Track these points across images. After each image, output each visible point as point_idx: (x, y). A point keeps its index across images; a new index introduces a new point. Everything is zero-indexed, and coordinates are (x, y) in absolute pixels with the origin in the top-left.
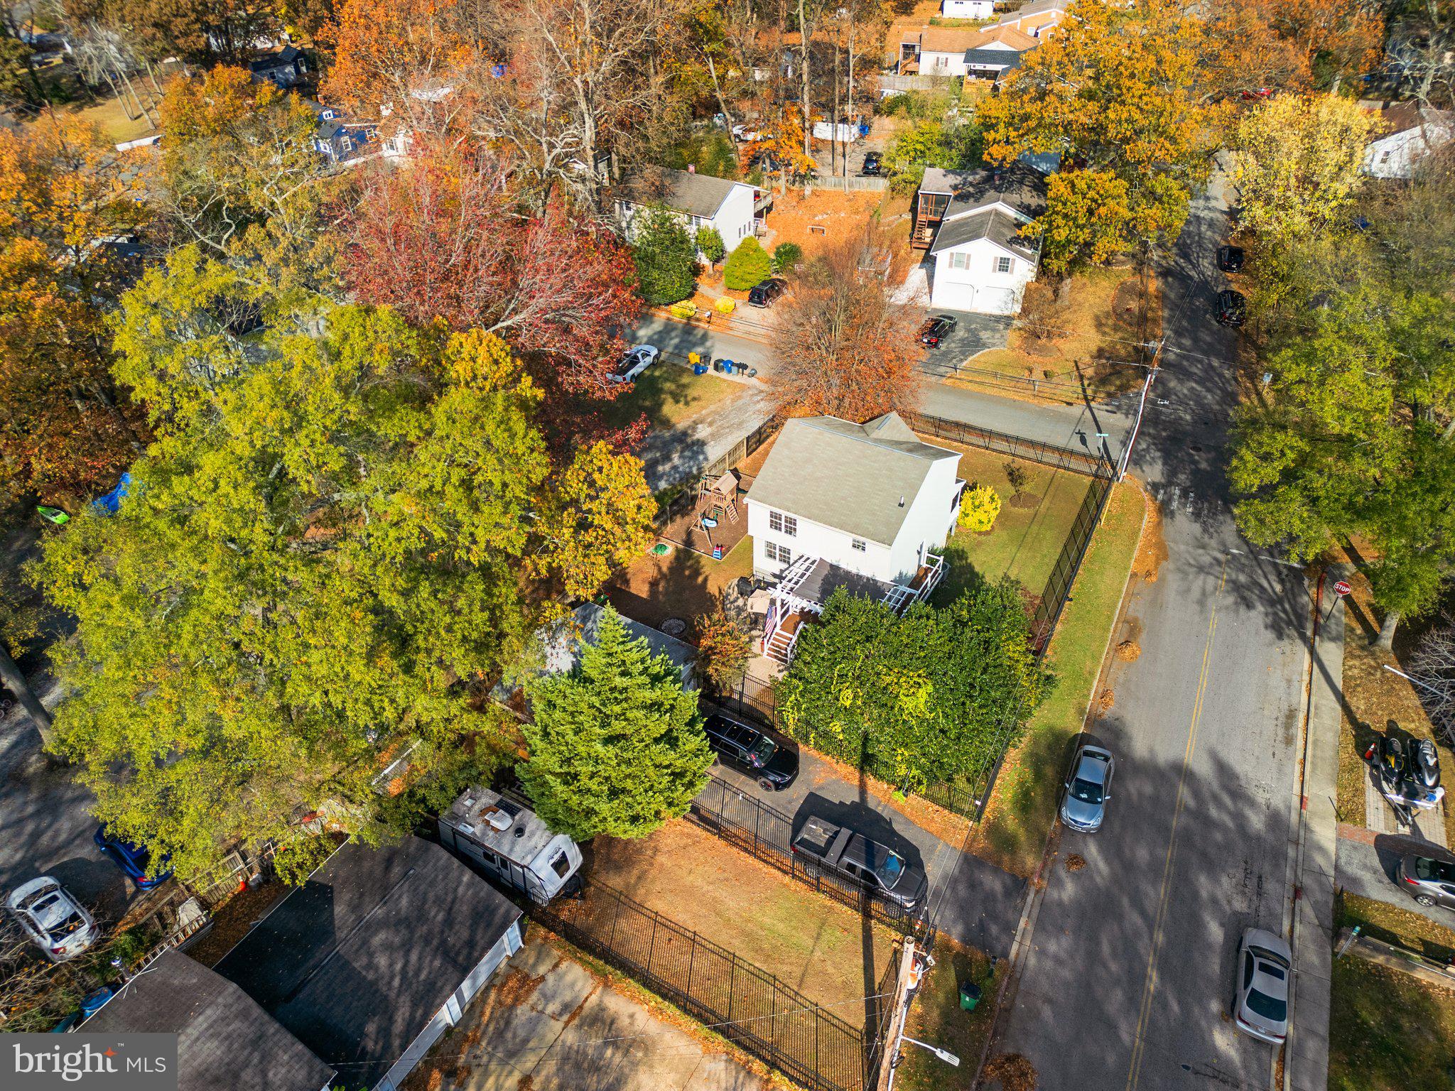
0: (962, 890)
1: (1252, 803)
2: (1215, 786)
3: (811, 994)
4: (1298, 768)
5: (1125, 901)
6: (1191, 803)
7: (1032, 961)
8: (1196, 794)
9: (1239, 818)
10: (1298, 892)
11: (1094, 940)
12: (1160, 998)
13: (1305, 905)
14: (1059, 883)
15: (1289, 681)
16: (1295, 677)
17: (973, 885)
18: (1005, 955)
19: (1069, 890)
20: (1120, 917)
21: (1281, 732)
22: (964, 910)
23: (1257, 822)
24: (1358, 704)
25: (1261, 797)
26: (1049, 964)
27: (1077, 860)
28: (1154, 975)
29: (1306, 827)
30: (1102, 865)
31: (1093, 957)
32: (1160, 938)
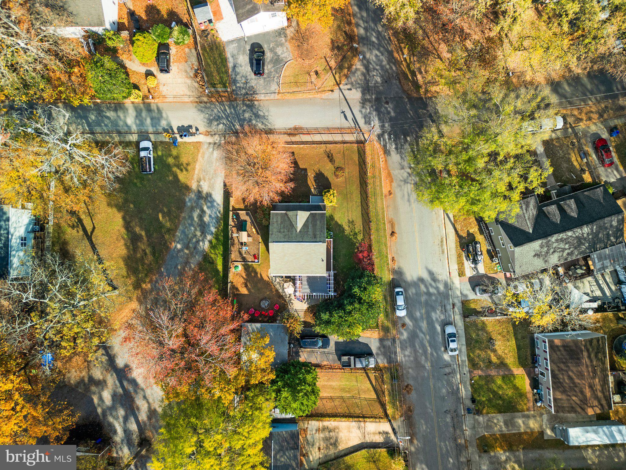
1: (439, 281)
2: (429, 279)
8: (426, 287)
10: (454, 305)
11: (414, 346)
13: (456, 309)
14: (402, 334)
15: (439, 226)
16: (441, 223)
17: (384, 347)
18: (397, 361)
19: (405, 335)
21: (440, 248)
23: (441, 287)
24: (458, 227)
25: (440, 278)
26: (407, 358)
27: (404, 325)
28: (429, 348)
29: (453, 283)
30: (411, 323)
32: (428, 337)
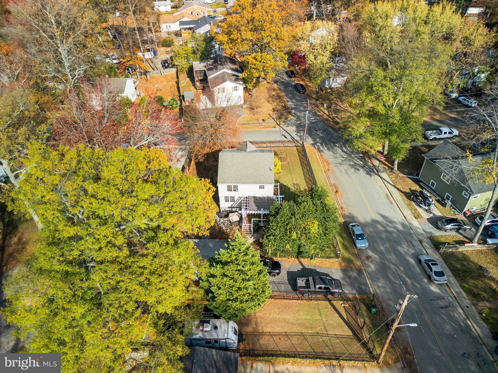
0: (348, 280)
1: (396, 223)
2: (385, 222)
3: (331, 332)
4: (398, 209)
5: (387, 263)
6: (383, 229)
7: (378, 291)
8: (382, 226)
9: (395, 228)
10: (421, 242)
11: (388, 277)
12: (413, 285)
14: (369, 266)
15: (381, 187)
16: (381, 185)
17: (349, 277)
18: (371, 293)
19: (373, 267)
20: (389, 268)
21: (388, 201)
22: (352, 285)
23: (400, 227)
24: (400, 187)
25: (396, 220)
26: (382, 290)
27: (368, 258)
29: (411, 224)
30: (375, 256)
31: (391, 282)
